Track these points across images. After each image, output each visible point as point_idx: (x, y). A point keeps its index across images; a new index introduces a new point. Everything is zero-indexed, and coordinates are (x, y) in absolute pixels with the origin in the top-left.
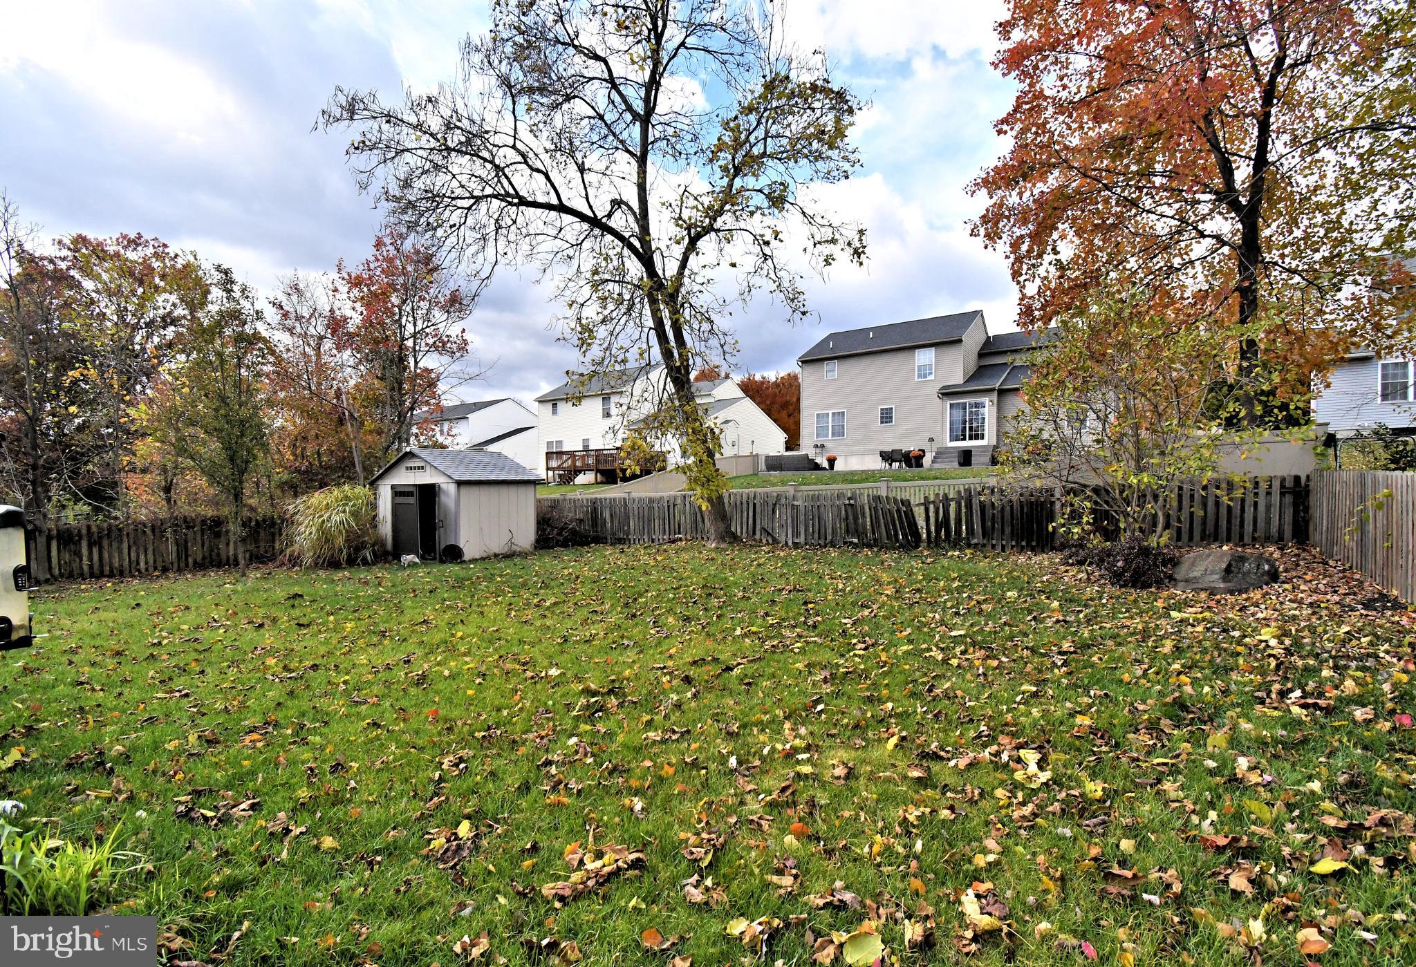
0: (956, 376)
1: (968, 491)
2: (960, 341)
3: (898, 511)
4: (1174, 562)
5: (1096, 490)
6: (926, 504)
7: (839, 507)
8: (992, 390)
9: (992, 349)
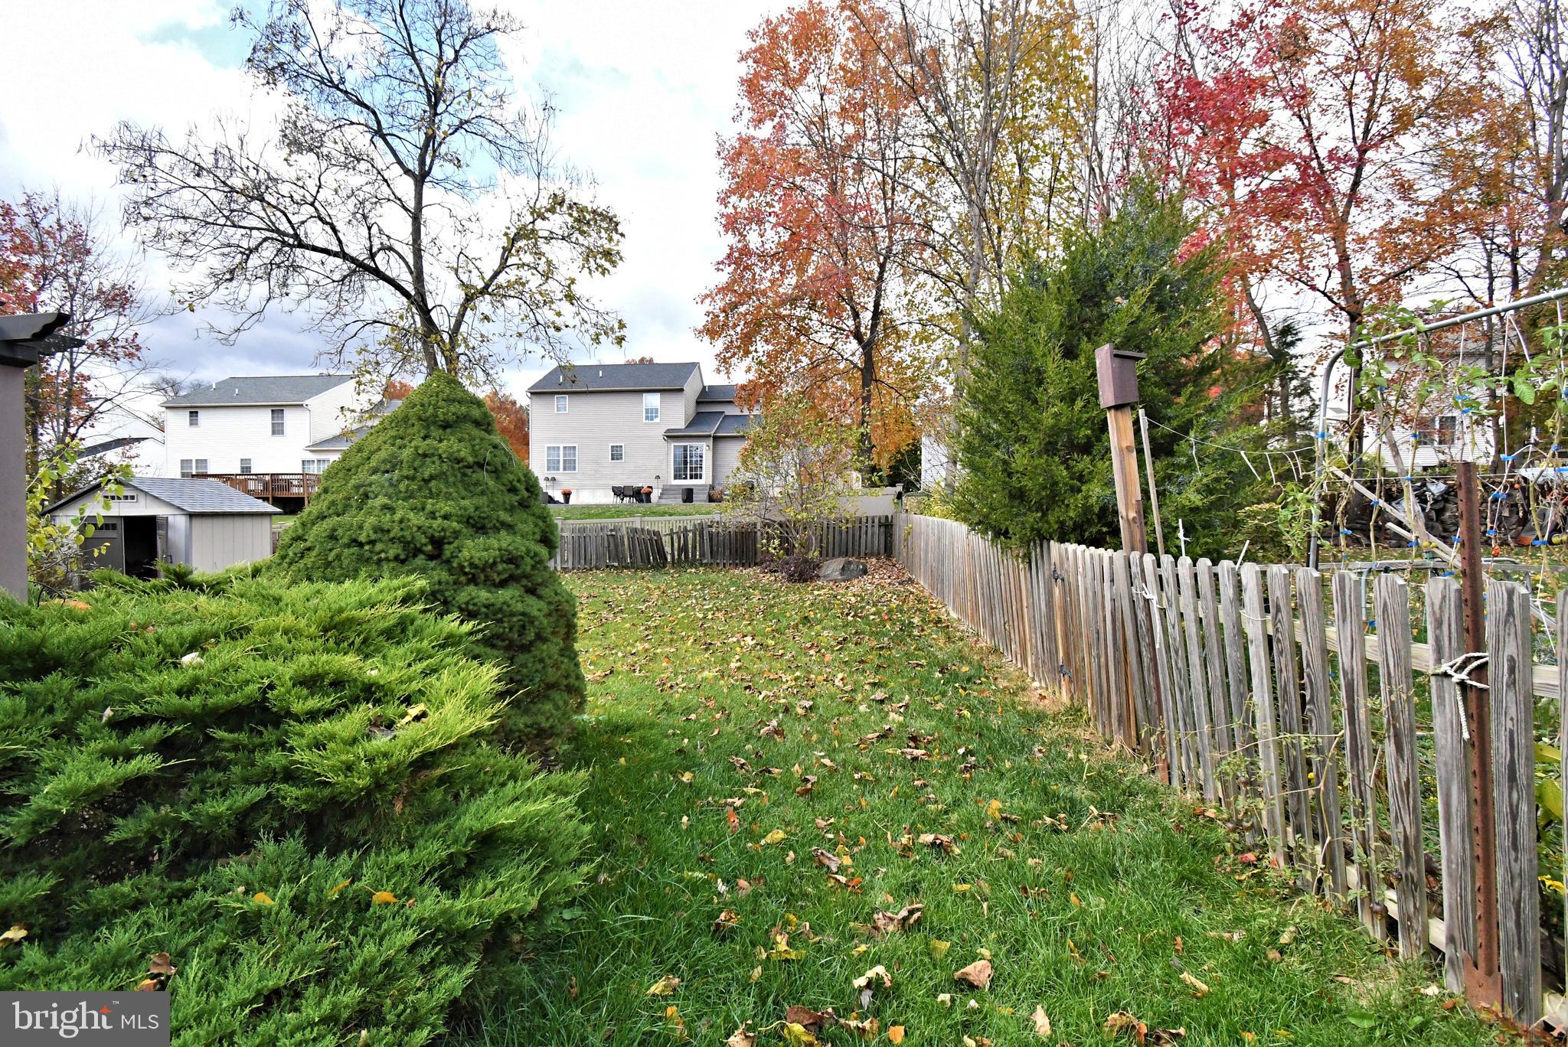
0: (679, 423)
1: (701, 524)
2: (682, 390)
3: (651, 540)
4: (818, 566)
5: (781, 525)
6: (671, 534)
7: (602, 538)
8: (709, 436)
9: (708, 398)
